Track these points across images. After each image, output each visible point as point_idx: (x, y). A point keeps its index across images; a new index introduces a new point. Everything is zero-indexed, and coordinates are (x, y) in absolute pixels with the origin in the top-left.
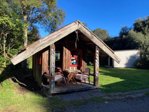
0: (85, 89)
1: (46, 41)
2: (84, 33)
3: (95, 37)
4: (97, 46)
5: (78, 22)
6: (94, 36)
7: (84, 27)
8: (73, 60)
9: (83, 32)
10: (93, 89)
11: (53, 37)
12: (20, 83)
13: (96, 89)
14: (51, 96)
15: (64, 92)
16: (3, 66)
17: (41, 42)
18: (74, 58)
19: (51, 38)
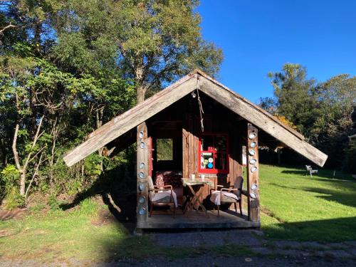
0: (220, 226)
1: (126, 120)
2: (212, 96)
3: (243, 103)
4: (250, 123)
5: (198, 73)
6: (240, 101)
7: (214, 83)
8: (206, 158)
9: (211, 93)
10: (242, 228)
11: (141, 110)
12: (115, 206)
13: (253, 228)
14: (140, 234)
15: (169, 227)
16: (95, 172)
17: (117, 122)
18: (210, 154)
19: (137, 113)
